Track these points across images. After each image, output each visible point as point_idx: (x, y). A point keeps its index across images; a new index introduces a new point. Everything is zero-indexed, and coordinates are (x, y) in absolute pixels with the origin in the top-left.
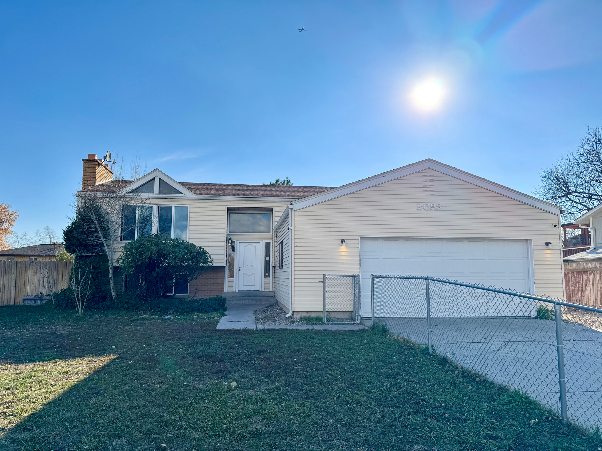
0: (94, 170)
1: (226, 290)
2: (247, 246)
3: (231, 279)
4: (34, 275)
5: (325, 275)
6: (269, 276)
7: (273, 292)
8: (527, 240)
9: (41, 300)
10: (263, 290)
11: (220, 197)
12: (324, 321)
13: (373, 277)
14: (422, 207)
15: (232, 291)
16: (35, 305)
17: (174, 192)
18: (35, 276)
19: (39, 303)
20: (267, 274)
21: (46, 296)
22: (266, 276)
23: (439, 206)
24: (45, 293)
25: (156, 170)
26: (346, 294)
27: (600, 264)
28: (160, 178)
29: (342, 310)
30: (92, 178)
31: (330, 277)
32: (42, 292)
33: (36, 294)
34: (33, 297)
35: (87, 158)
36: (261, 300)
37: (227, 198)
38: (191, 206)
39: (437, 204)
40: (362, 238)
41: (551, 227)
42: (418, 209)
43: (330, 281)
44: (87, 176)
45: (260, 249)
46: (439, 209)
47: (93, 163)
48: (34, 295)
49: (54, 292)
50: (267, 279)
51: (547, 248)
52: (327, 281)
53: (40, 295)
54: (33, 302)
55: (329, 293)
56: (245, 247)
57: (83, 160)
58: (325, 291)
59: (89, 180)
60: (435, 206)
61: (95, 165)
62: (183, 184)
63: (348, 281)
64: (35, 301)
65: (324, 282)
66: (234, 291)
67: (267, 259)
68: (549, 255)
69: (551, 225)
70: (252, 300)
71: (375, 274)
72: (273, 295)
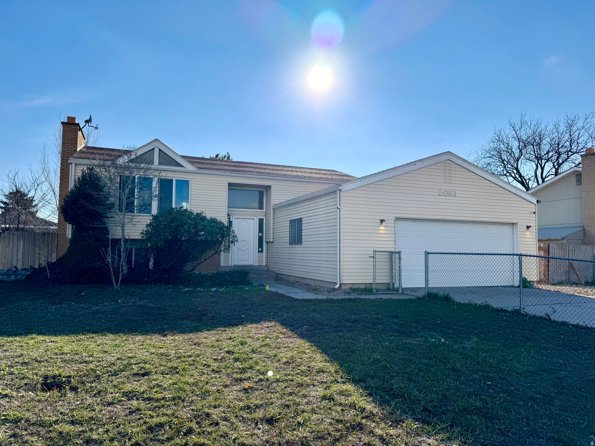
0: (75, 135)
1: (222, 264)
2: (241, 221)
3: (226, 254)
4: (5, 247)
5: (375, 251)
6: (262, 251)
7: (267, 267)
8: (513, 223)
9: (16, 275)
10: (257, 265)
11: (222, 173)
12: (373, 292)
13: (427, 253)
14: (443, 193)
15: (228, 265)
16: (8, 280)
17: (174, 164)
18: (8, 248)
19: (13, 277)
20: (260, 249)
21: (21, 270)
22: (259, 252)
23: (455, 193)
24: (20, 267)
25: (156, 140)
26: (384, 268)
27: (545, 244)
28: (160, 150)
29: (381, 282)
30: (74, 143)
31: (379, 253)
32: (16, 265)
33: (9, 268)
34: (6, 271)
35: (66, 121)
36: (262, 274)
37: (228, 173)
38: (192, 180)
39: (454, 191)
40: (397, 219)
41: (531, 213)
42: (440, 195)
43: (379, 256)
44: (68, 141)
45: (254, 225)
46: (455, 195)
47: (73, 127)
48: (6, 269)
49: (31, 266)
50: (260, 254)
51: (528, 230)
52: (376, 256)
53: (14, 269)
54: (6, 277)
55: (377, 267)
56: (240, 222)
57: (63, 123)
58: (375, 265)
59: (70, 145)
60: (452, 193)
61: (76, 129)
62: (184, 157)
63: (386, 256)
64: (8, 275)
65: (373, 257)
66: (230, 265)
67: (261, 234)
68: (528, 237)
69: (531, 212)
70: (254, 274)
71: (428, 251)
72: (266, 270)
